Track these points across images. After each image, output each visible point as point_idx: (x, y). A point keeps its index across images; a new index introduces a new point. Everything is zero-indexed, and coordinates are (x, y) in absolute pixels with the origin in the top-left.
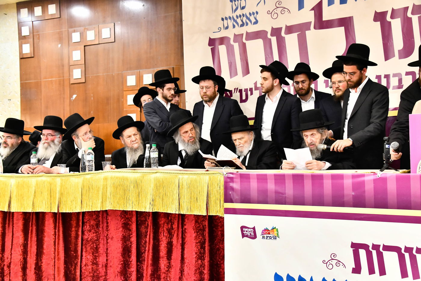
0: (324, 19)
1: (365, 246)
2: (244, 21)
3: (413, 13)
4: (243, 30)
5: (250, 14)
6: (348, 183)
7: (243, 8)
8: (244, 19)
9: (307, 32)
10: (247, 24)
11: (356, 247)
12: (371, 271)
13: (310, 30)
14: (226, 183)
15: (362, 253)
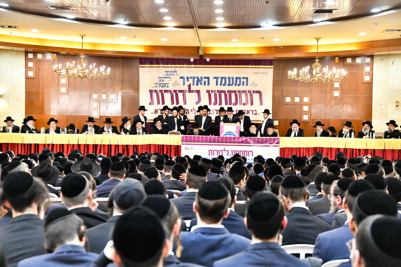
0: (191, 90)
1: (211, 150)
2: (163, 86)
3: (217, 92)
4: (163, 89)
5: (166, 83)
6: (208, 138)
7: (163, 81)
8: (164, 85)
9: (186, 93)
10: (164, 87)
11: (209, 150)
12: (212, 155)
13: (187, 92)
14: (182, 138)
15: (210, 151)
